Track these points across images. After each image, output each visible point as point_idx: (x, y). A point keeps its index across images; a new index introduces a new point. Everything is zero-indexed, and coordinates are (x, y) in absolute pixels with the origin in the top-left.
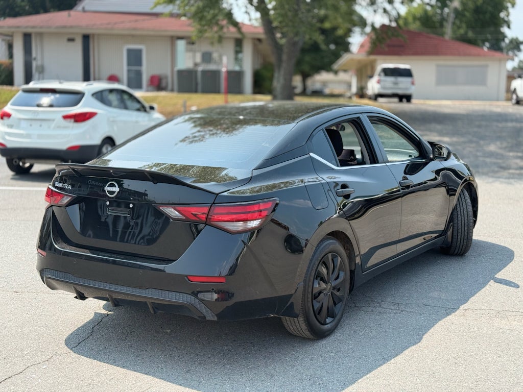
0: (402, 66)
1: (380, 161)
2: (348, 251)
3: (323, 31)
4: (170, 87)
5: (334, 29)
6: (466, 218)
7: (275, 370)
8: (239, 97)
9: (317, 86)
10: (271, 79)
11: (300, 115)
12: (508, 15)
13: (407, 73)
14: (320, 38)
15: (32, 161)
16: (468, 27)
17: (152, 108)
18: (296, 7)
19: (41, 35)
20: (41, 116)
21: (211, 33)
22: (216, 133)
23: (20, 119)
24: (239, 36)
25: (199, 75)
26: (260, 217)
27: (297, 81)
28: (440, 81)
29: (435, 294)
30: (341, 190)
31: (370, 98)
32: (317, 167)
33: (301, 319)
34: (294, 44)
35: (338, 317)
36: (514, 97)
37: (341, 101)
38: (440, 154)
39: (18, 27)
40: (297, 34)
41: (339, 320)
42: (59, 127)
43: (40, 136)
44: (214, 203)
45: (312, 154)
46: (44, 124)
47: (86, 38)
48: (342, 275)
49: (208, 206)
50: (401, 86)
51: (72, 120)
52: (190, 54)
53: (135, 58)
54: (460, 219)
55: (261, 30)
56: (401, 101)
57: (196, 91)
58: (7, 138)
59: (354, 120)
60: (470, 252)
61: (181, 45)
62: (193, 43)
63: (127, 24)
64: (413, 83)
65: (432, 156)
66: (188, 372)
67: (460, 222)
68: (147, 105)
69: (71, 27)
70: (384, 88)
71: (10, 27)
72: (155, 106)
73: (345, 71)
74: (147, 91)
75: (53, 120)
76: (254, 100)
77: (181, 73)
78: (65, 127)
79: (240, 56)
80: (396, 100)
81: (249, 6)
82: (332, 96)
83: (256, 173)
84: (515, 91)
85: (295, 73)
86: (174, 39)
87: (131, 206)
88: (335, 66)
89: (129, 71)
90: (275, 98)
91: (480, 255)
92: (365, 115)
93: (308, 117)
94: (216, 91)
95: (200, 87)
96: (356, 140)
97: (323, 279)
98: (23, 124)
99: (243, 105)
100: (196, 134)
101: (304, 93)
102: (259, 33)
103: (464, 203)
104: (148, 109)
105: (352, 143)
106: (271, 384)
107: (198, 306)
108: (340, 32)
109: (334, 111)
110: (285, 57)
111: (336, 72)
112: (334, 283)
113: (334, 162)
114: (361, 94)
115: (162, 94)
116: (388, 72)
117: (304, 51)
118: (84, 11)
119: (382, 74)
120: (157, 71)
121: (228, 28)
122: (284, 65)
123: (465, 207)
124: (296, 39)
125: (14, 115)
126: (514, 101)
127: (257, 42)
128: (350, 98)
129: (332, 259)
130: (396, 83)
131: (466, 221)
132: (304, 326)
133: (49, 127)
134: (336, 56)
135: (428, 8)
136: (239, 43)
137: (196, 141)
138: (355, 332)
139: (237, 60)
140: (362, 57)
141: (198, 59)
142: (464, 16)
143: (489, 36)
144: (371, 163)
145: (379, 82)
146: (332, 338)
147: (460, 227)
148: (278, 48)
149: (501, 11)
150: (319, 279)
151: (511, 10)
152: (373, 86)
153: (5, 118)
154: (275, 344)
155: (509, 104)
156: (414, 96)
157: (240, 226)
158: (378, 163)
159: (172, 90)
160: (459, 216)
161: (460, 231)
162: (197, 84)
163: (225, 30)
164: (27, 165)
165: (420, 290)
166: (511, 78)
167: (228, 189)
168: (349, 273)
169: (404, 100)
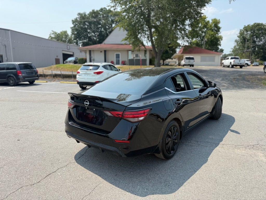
0: (191, 57)
1: (191, 89)
2: (179, 124)
3: (169, 47)
4: (127, 64)
5: (172, 47)
6: (220, 107)
7: (150, 176)
8: (145, 66)
9: (167, 63)
10: (154, 61)
11: (161, 72)
12: (220, 43)
13: (193, 59)
14: (168, 49)
15: (86, 86)
16: (209, 46)
17: (120, 70)
18: (161, 40)
19: (93, 51)
20: (88, 73)
21: (137, 48)
22: (135, 78)
23: (82, 74)
24: (145, 49)
25: (135, 60)
26: (144, 115)
27: (162, 61)
28: (202, 61)
29: (211, 137)
30: (177, 102)
31: (182, 66)
32: (168, 93)
33: (161, 154)
34: (161, 51)
35: (175, 150)
36: (223, 65)
37: (173, 67)
38: (211, 84)
39: (87, 49)
40: (161, 48)
41: (176, 152)
42: (93, 76)
43: (87, 78)
44: (125, 110)
45: (165, 88)
46: (89, 75)
47: (105, 51)
48: (177, 134)
49: (122, 111)
50: (191, 62)
51: (96, 74)
52: (132, 55)
53: (118, 56)
54: (217, 107)
55: (152, 48)
56: (191, 66)
57: (134, 65)
58: (79, 79)
59: (181, 74)
60: (221, 118)
61: (130, 52)
62: (133, 52)
63: (115, 47)
64: (194, 61)
65: (209, 86)
66: (116, 175)
67: (217, 108)
68: (118, 69)
69: (101, 48)
70: (186, 63)
71: (85, 49)
72: (120, 69)
73: (175, 59)
74: (121, 65)
75: (91, 74)
76: (149, 67)
77: (130, 60)
78: (94, 76)
79: (146, 55)
80: (189, 66)
81: (148, 40)
82: (171, 65)
83: (143, 96)
84: (223, 63)
85: (161, 60)
86: (128, 51)
87: (94, 110)
88: (172, 57)
89: (116, 60)
90: (155, 66)
91: (223, 119)
92: (186, 72)
93: (164, 73)
94: (139, 65)
95: (135, 64)
96: (182, 80)
97: (170, 137)
98: (83, 75)
99: (145, 69)
100: (130, 78)
101: (163, 65)
102: (151, 49)
103: (219, 102)
104: (118, 70)
105: (180, 81)
106: (148, 185)
107: (119, 152)
108: (174, 47)
109: (173, 71)
110: (158, 55)
111: (172, 59)
112: (174, 138)
113: (174, 90)
114: (179, 65)
115: (125, 66)
116: (187, 58)
117: (163, 53)
118: (105, 44)
119: (186, 59)
120: (124, 60)
121: (142, 47)
122: (158, 57)
123: (219, 103)
124: (161, 49)
125: (81, 72)
126: (223, 66)
127: (150, 51)
128: (176, 66)
129: (173, 129)
130: (189, 61)
131: (220, 108)
132: (162, 156)
133: (90, 76)
134: (172, 54)
135: (198, 41)
136: (145, 51)
137: (130, 80)
138: (182, 155)
139: (145, 56)
140: (180, 54)
141: (135, 56)
142: (208, 43)
143: (214, 48)
144: (188, 90)
145: (184, 61)
146: (173, 159)
147: (217, 110)
148: (156, 53)
149: (218, 41)
150: (168, 137)
151: (221, 41)
152: (183, 62)
153: (78, 73)
154: (151, 161)
155: (221, 67)
156: (194, 65)
157: (136, 120)
158: (190, 90)
159: (128, 65)
160: (217, 106)
161: (217, 111)
162: (134, 63)
163: (141, 47)
164: (85, 86)
165: (205, 135)
166: (222, 60)
167: (131, 104)
168: (179, 133)
169: (192, 66)
